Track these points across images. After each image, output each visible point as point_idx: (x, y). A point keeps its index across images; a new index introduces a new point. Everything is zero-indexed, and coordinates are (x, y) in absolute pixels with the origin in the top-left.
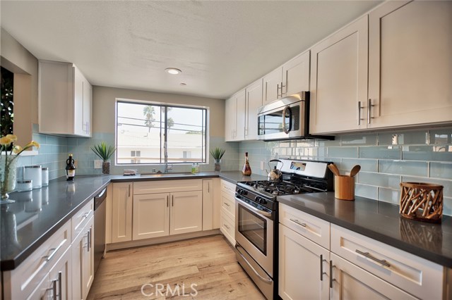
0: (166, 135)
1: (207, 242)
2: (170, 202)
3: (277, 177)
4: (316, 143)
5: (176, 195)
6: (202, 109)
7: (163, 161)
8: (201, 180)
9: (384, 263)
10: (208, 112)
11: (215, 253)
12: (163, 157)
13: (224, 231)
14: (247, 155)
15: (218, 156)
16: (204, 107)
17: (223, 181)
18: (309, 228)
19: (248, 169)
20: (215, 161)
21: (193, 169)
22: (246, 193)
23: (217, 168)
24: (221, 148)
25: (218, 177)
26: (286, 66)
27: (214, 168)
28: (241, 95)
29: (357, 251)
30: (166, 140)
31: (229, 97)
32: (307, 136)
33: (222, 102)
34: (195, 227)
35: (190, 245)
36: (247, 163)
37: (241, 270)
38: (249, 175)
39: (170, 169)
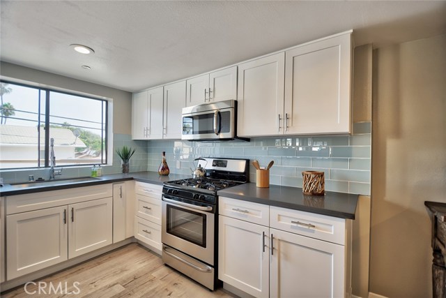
0: (46, 128)
1: (121, 254)
2: (68, 217)
3: (202, 174)
5: (76, 207)
6: (102, 100)
7: (43, 165)
9: (310, 225)
10: (111, 105)
11: (134, 264)
13: (141, 237)
14: (164, 155)
15: (126, 156)
16: (104, 98)
17: (138, 183)
18: (251, 213)
19: (165, 168)
20: (122, 161)
21: (94, 173)
23: (125, 169)
24: (129, 147)
25: (132, 179)
26: (214, 74)
28: (157, 92)
29: (292, 222)
31: (138, 92)
32: (235, 138)
33: (129, 95)
34: (103, 242)
35: (99, 264)
36: (165, 162)
37: (171, 271)
38: (167, 175)
39: (59, 174)
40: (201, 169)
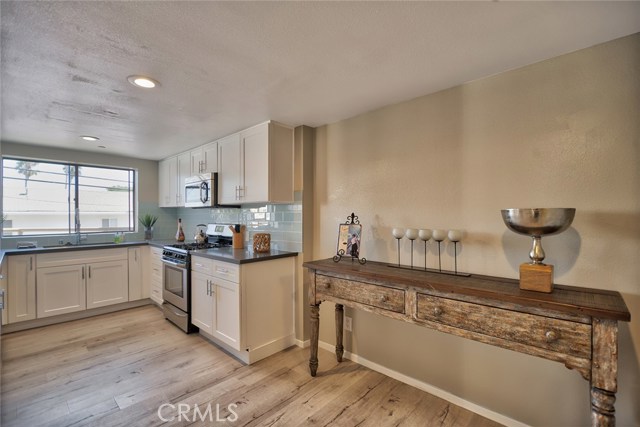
0: (76, 200)
2: (86, 274)
3: (203, 239)
4: (223, 210)
5: (93, 266)
6: (129, 170)
7: (73, 232)
8: (126, 249)
10: (137, 173)
12: (73, 227)
14: (180, 222)
15: (148, 223)
16: (132, 168)
17: (153, 248)
19: (182, 234)
20: (145, 229)
21: (117, 239)
22: (171, 254)
23: (149, 235)
24: (153, 216)
25: (147, 244)
27: (144, 236)
30: (77, 206)
31: (162, 160)
32: (216, 205)
33: (155, 165)
34: (120, 299)
36: (181, 229)
38: (183, 241)
39: (85, 240)
40: (202, 235)
